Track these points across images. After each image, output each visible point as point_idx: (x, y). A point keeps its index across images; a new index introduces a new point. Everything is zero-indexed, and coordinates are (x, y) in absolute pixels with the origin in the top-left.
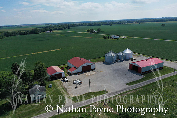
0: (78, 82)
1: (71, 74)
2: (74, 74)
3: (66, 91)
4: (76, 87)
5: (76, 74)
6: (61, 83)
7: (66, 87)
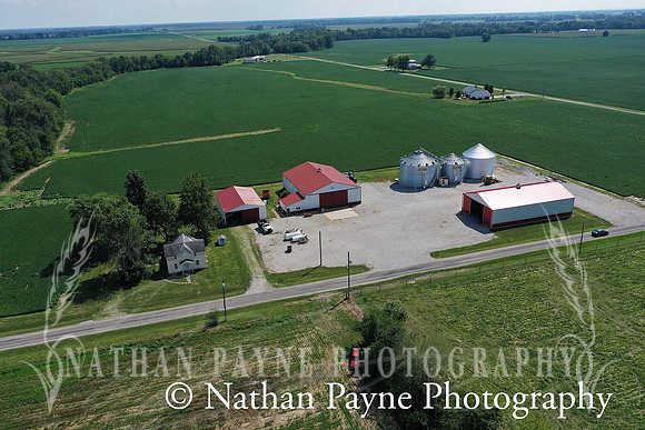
0: (297, 236)
1: (284, 214)
2: (293, 214)
3: (259, 258)
4: (289, 251)
5: (299, 213)
6: (251, 236)
7: (261, 247)
